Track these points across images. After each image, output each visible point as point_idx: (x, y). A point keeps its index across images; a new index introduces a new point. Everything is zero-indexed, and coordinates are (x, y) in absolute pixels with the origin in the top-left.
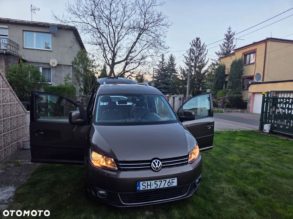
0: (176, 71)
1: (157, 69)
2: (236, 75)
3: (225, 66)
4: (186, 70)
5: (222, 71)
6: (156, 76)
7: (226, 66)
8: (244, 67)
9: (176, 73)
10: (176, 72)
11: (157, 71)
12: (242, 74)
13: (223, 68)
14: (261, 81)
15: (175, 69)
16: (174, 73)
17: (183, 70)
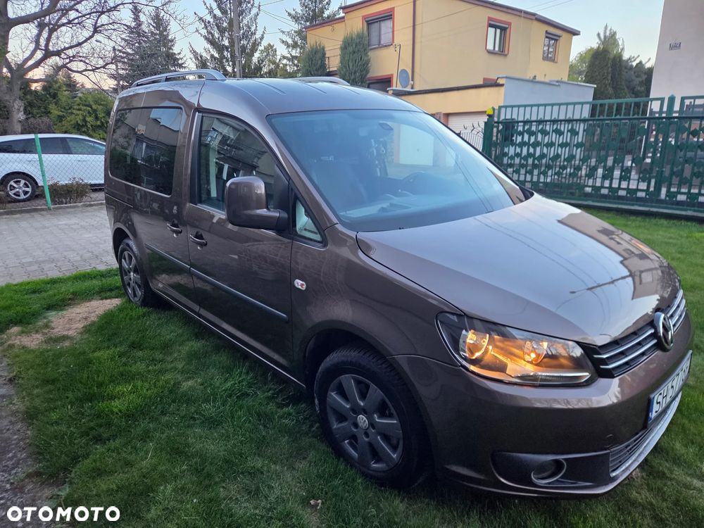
0: (178, 59)
1: (124, 53)
2: (355, 73)
3: (323, 48)
4: (209, 58)
5: (320, 62)
6: (123, 71)
7: (326, 49)
8: (369, 54)
9: (181, 66)
10: (180, 62)
11: (123, 58)
12: (368, 72)
13: (320, 55)
14: (408, 89)
15: (175, 54)
16: (174, 65)
17: (201, 57)
